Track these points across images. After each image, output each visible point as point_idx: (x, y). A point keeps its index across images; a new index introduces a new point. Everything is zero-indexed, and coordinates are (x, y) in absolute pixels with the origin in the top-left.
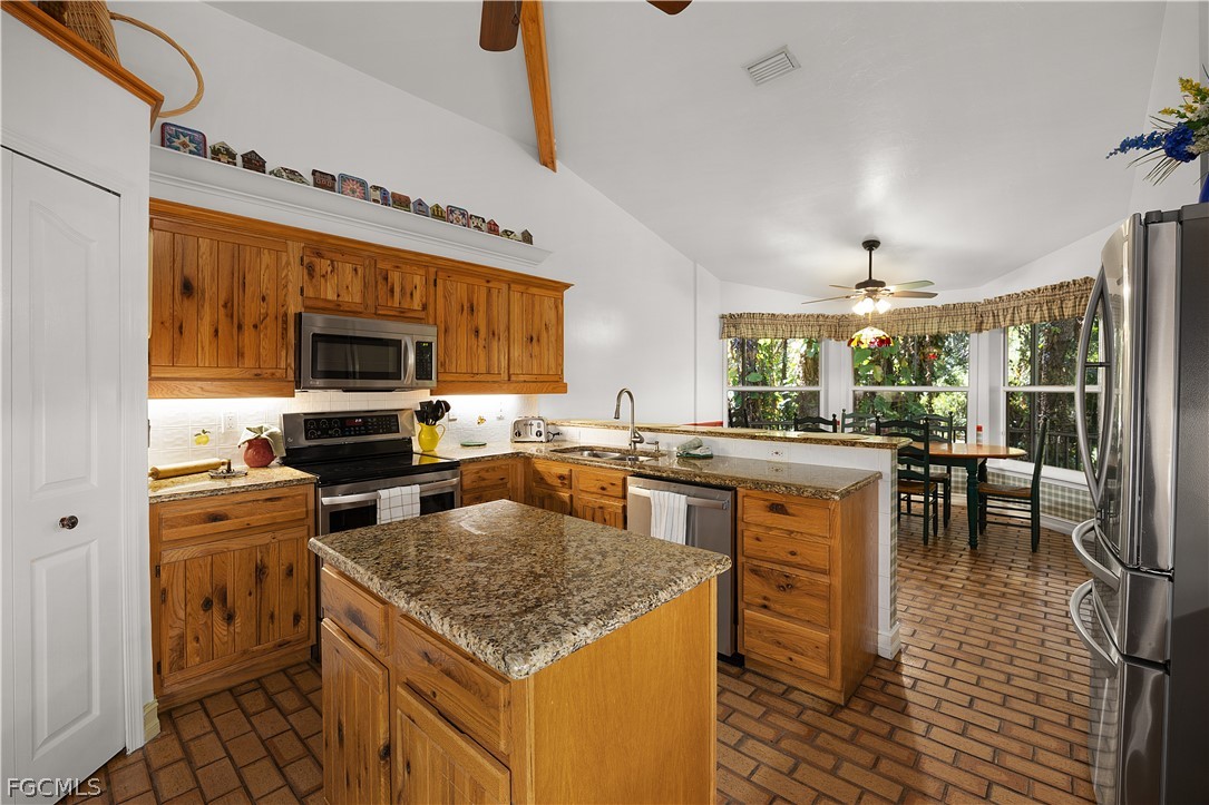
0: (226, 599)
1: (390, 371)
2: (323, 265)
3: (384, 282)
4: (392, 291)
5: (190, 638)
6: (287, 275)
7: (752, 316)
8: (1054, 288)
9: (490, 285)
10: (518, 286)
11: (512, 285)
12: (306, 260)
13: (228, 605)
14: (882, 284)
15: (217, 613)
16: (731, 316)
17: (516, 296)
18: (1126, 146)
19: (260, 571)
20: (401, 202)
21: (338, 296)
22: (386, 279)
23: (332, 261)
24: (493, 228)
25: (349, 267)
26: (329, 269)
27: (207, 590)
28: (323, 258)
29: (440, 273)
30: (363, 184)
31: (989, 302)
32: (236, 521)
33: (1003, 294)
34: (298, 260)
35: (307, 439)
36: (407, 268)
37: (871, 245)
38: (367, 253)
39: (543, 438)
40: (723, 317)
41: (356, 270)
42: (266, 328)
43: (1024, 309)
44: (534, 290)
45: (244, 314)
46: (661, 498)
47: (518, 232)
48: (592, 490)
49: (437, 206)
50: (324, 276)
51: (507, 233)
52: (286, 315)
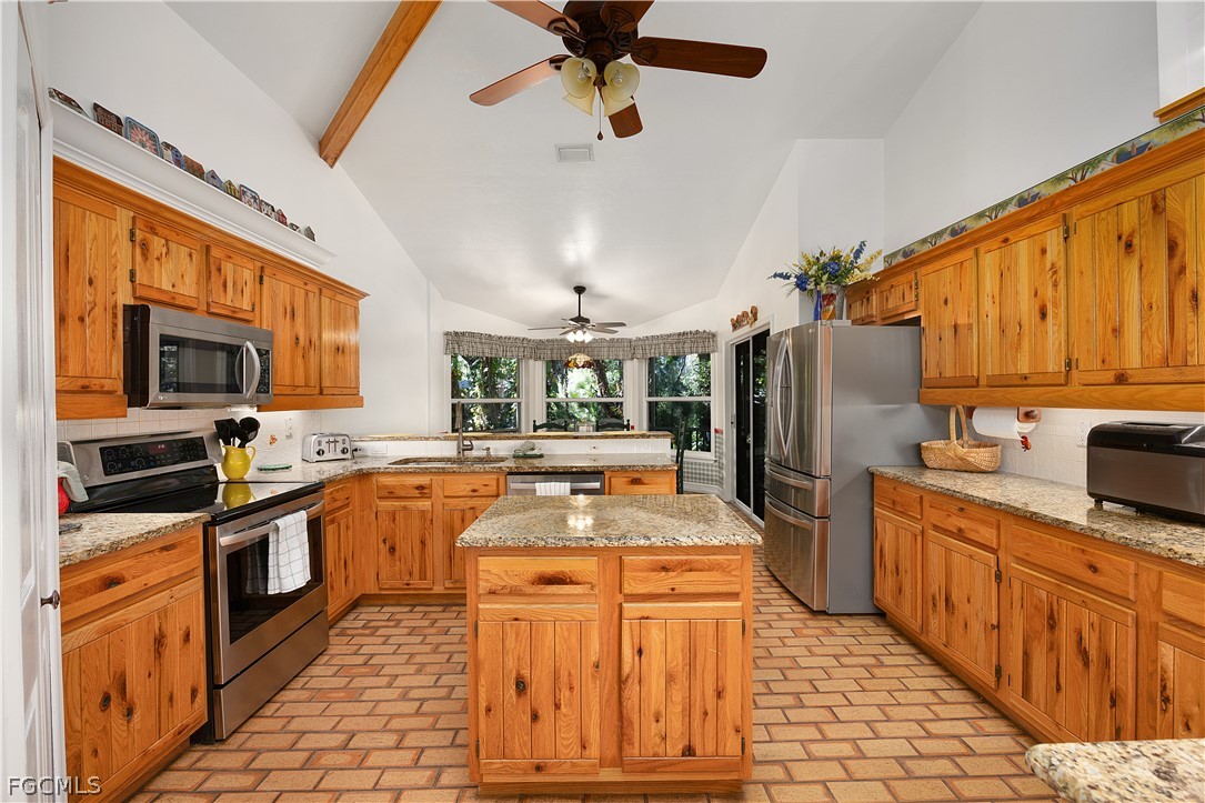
0: (125, 689)
1: (218, 382)
2: (157, 245)
3: (217, 274)
4: (225, 286)
5: (87, 754)
6: (116, 253)
7: (472, 335)
8: (679, 334)
9: (308, 287)
10: (328, 291)
11: (324, 291)
12: (139, 235)
13: (128, 696)
14: (587, 321)
15: (116, 710)
16: (456, 333)
17: (326, 301)
18: (775, 276)
19: (159, 641)
20: (195, 170)
21: (173, 286)
22: (219, 270)
23: (167, 240)
24: (282, 218)
25: (184, 251)
26: (164, 250)
27: (106, 681)
28: (156, 234)
29: (267, 270)
30: (154, 137)
31: (639, 339)
32: (134, 582)
33: (649, 334)
34: (126, 234)
35: (106, 474)
36: (237, 259)
37: (580, 290)
38: (199, 236)
39: (348, 456)
40: (447, 334)
41: (190, 255)
42: (94, 322)
43: (662, 346)
44: (339, 297)
45: (67, 301)
46: (548, 489)
47: (302, 227)
48: (464, 493)
49: (230, 184)
50: (158, 259)
51: (293, 226)
52: (115, 307)
